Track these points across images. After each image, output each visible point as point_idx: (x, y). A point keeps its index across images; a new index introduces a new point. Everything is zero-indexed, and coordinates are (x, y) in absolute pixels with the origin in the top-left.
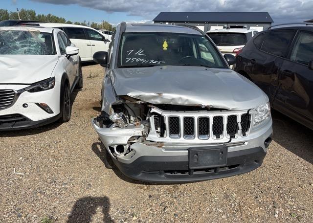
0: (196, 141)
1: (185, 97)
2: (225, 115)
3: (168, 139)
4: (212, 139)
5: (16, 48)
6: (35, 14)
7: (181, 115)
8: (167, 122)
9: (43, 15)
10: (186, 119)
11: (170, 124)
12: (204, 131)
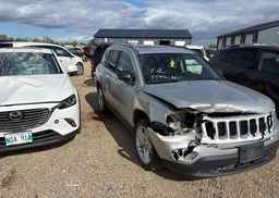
0: (239, 140)
1: (231, 106)
2: (257, 118)
3: (217, 140)
4: (250, 138)
5: (24, 69)
7: (227, 120)
8: (216, 126)
10: (231, 123)
11: (219, 128)
12: (244, 132)
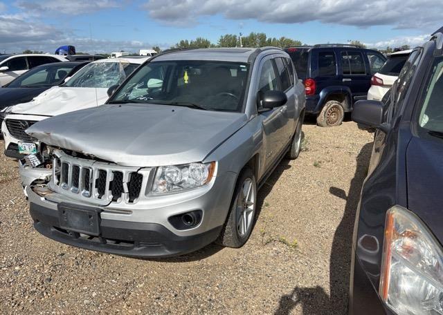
4: (93, 198)
6: (265, 38)
9: (274, 39)
